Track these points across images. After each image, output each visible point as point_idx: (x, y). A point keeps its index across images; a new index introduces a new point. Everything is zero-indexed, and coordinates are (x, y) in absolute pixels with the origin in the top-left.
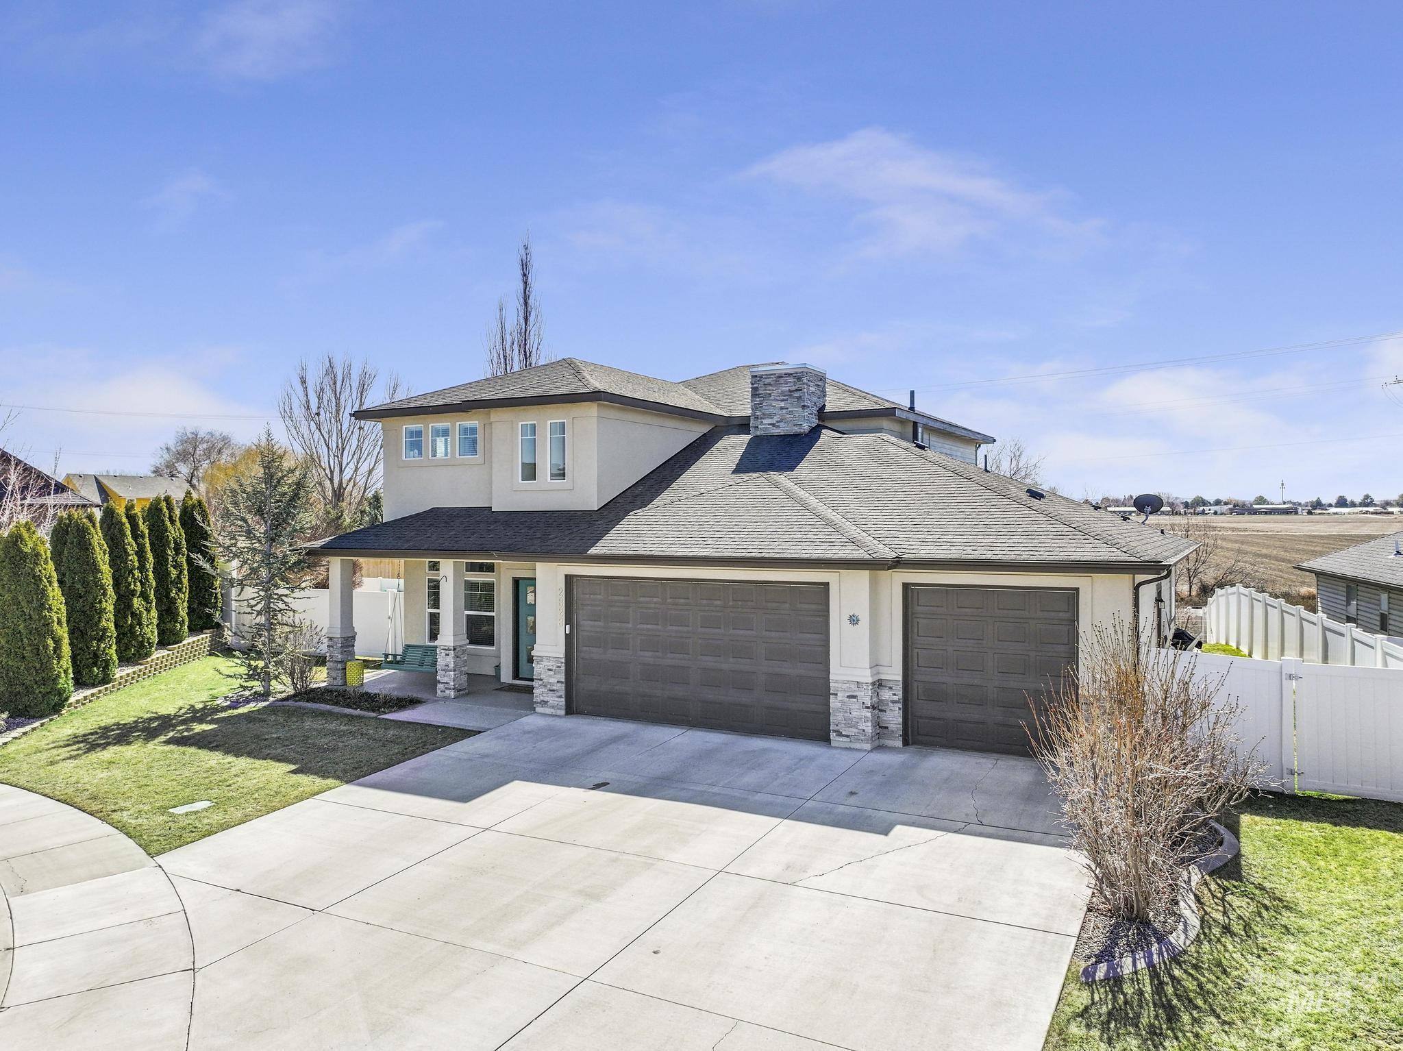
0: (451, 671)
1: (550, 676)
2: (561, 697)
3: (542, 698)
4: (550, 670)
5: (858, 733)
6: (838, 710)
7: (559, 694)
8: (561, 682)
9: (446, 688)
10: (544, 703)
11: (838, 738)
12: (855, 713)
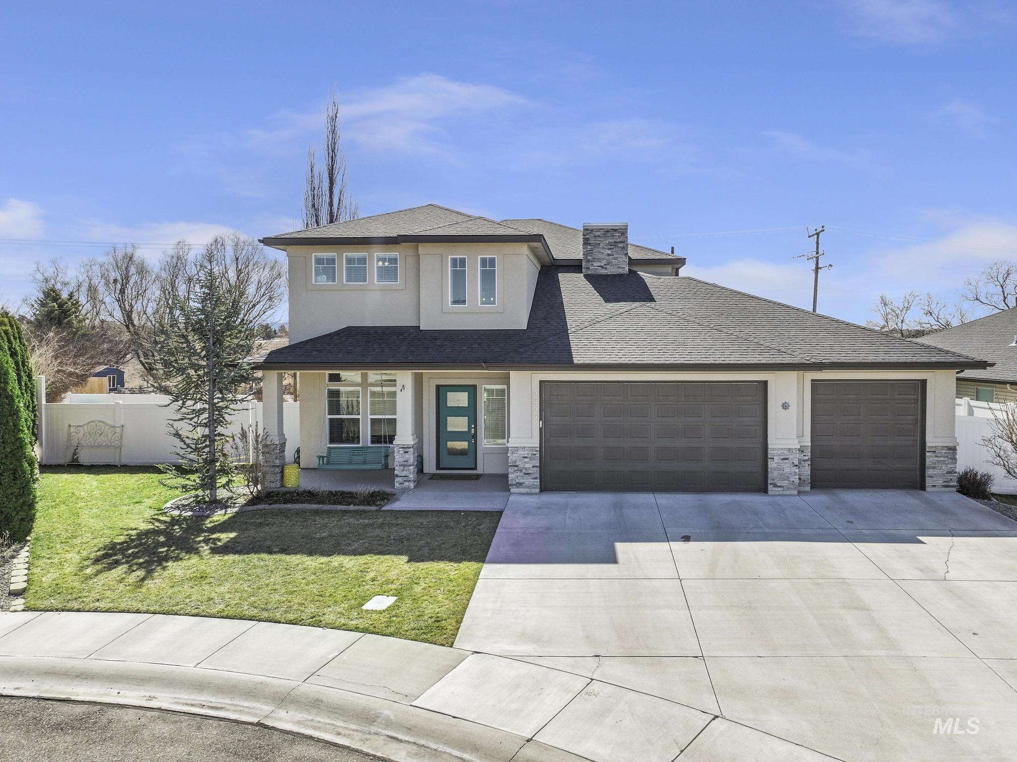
0: (410, 466)
1: (526, 463)
2: (536, 478)
3: (517, 481)
4: (524, 457)
5: (789, 484)
6: (775, 469)
7: (533, 476)
8: (537, 467)
9: (405, 481)
10: (519, 485)
11: (774, 489)
12: (786, 471)
